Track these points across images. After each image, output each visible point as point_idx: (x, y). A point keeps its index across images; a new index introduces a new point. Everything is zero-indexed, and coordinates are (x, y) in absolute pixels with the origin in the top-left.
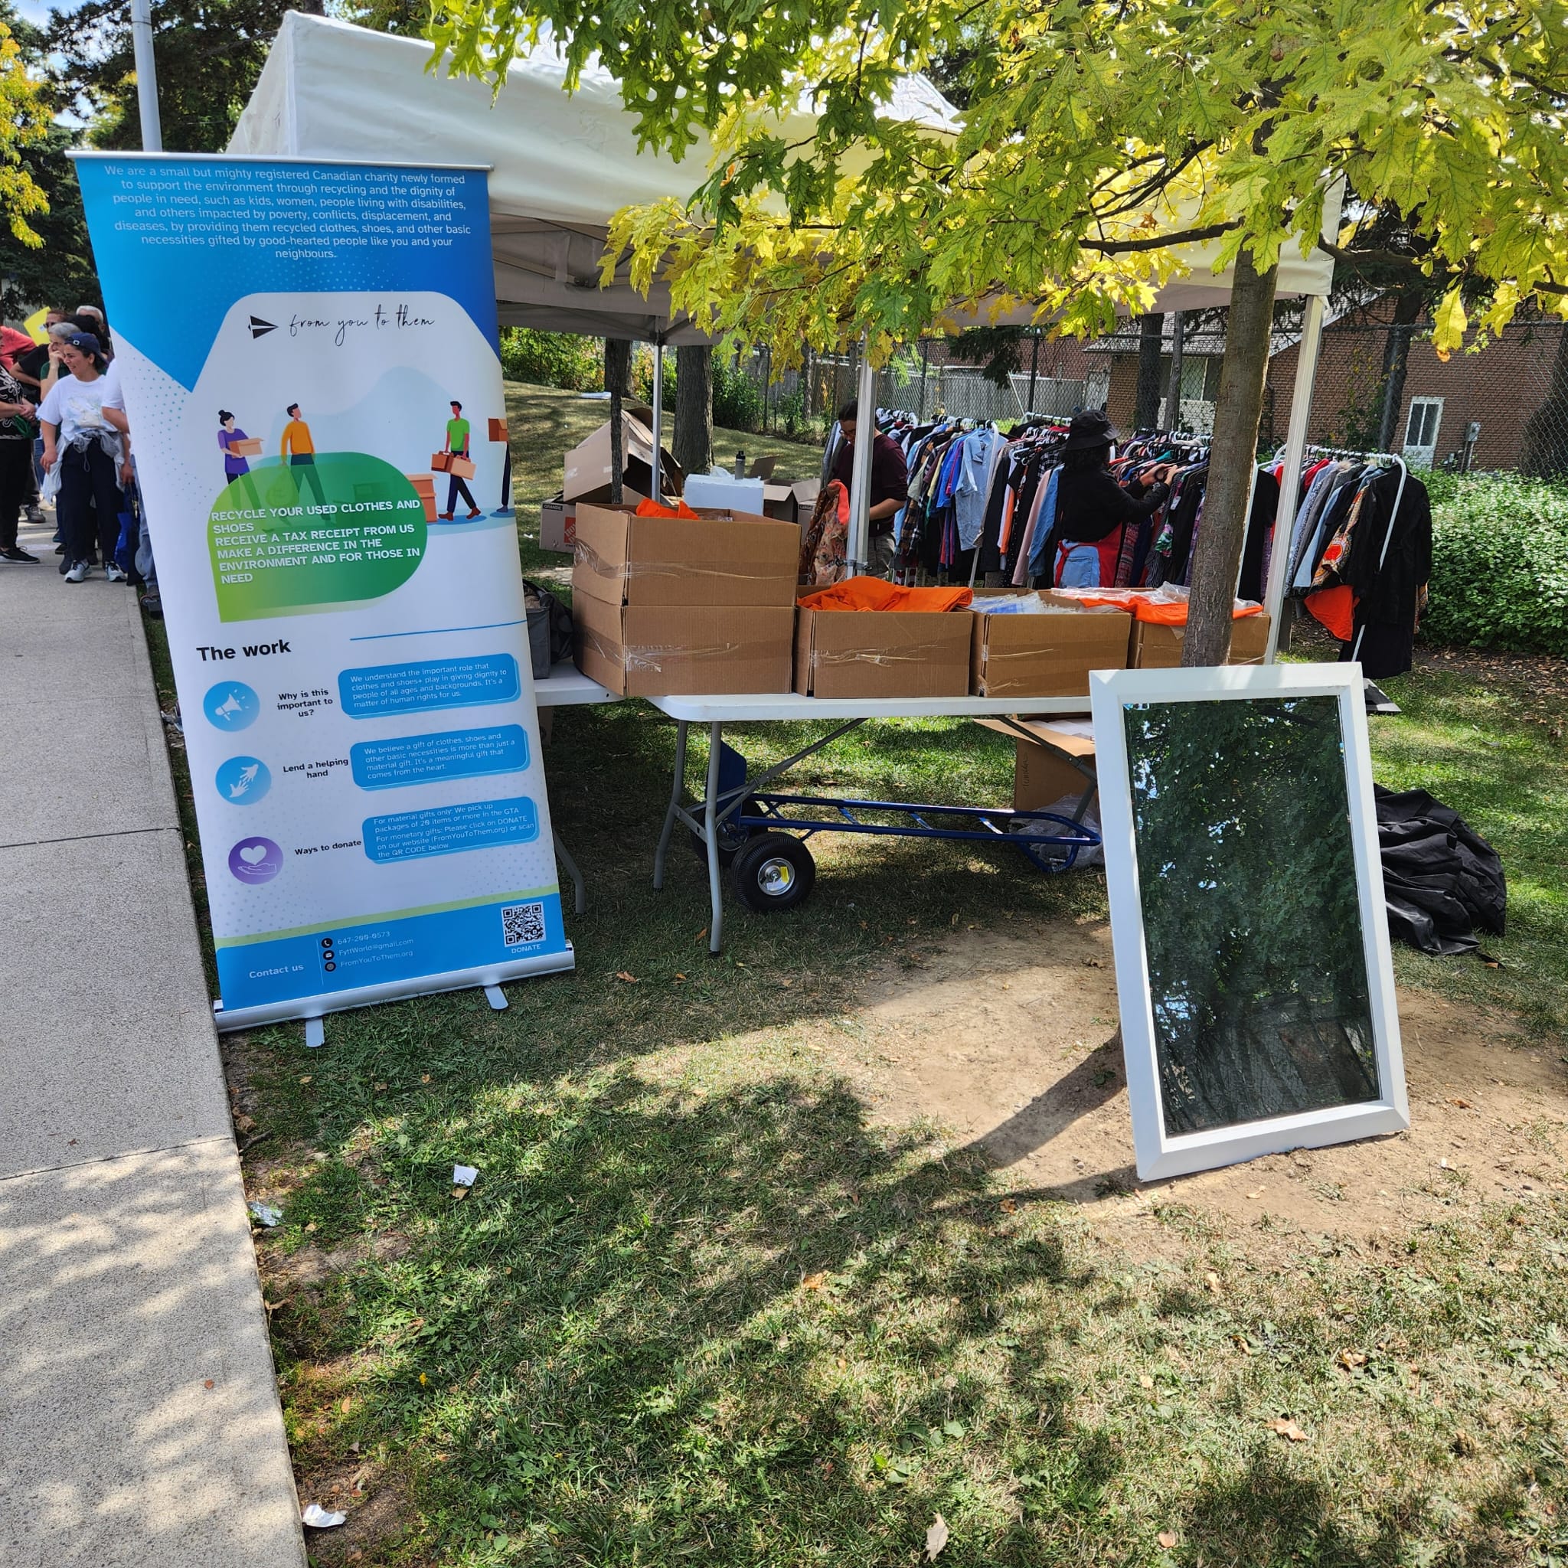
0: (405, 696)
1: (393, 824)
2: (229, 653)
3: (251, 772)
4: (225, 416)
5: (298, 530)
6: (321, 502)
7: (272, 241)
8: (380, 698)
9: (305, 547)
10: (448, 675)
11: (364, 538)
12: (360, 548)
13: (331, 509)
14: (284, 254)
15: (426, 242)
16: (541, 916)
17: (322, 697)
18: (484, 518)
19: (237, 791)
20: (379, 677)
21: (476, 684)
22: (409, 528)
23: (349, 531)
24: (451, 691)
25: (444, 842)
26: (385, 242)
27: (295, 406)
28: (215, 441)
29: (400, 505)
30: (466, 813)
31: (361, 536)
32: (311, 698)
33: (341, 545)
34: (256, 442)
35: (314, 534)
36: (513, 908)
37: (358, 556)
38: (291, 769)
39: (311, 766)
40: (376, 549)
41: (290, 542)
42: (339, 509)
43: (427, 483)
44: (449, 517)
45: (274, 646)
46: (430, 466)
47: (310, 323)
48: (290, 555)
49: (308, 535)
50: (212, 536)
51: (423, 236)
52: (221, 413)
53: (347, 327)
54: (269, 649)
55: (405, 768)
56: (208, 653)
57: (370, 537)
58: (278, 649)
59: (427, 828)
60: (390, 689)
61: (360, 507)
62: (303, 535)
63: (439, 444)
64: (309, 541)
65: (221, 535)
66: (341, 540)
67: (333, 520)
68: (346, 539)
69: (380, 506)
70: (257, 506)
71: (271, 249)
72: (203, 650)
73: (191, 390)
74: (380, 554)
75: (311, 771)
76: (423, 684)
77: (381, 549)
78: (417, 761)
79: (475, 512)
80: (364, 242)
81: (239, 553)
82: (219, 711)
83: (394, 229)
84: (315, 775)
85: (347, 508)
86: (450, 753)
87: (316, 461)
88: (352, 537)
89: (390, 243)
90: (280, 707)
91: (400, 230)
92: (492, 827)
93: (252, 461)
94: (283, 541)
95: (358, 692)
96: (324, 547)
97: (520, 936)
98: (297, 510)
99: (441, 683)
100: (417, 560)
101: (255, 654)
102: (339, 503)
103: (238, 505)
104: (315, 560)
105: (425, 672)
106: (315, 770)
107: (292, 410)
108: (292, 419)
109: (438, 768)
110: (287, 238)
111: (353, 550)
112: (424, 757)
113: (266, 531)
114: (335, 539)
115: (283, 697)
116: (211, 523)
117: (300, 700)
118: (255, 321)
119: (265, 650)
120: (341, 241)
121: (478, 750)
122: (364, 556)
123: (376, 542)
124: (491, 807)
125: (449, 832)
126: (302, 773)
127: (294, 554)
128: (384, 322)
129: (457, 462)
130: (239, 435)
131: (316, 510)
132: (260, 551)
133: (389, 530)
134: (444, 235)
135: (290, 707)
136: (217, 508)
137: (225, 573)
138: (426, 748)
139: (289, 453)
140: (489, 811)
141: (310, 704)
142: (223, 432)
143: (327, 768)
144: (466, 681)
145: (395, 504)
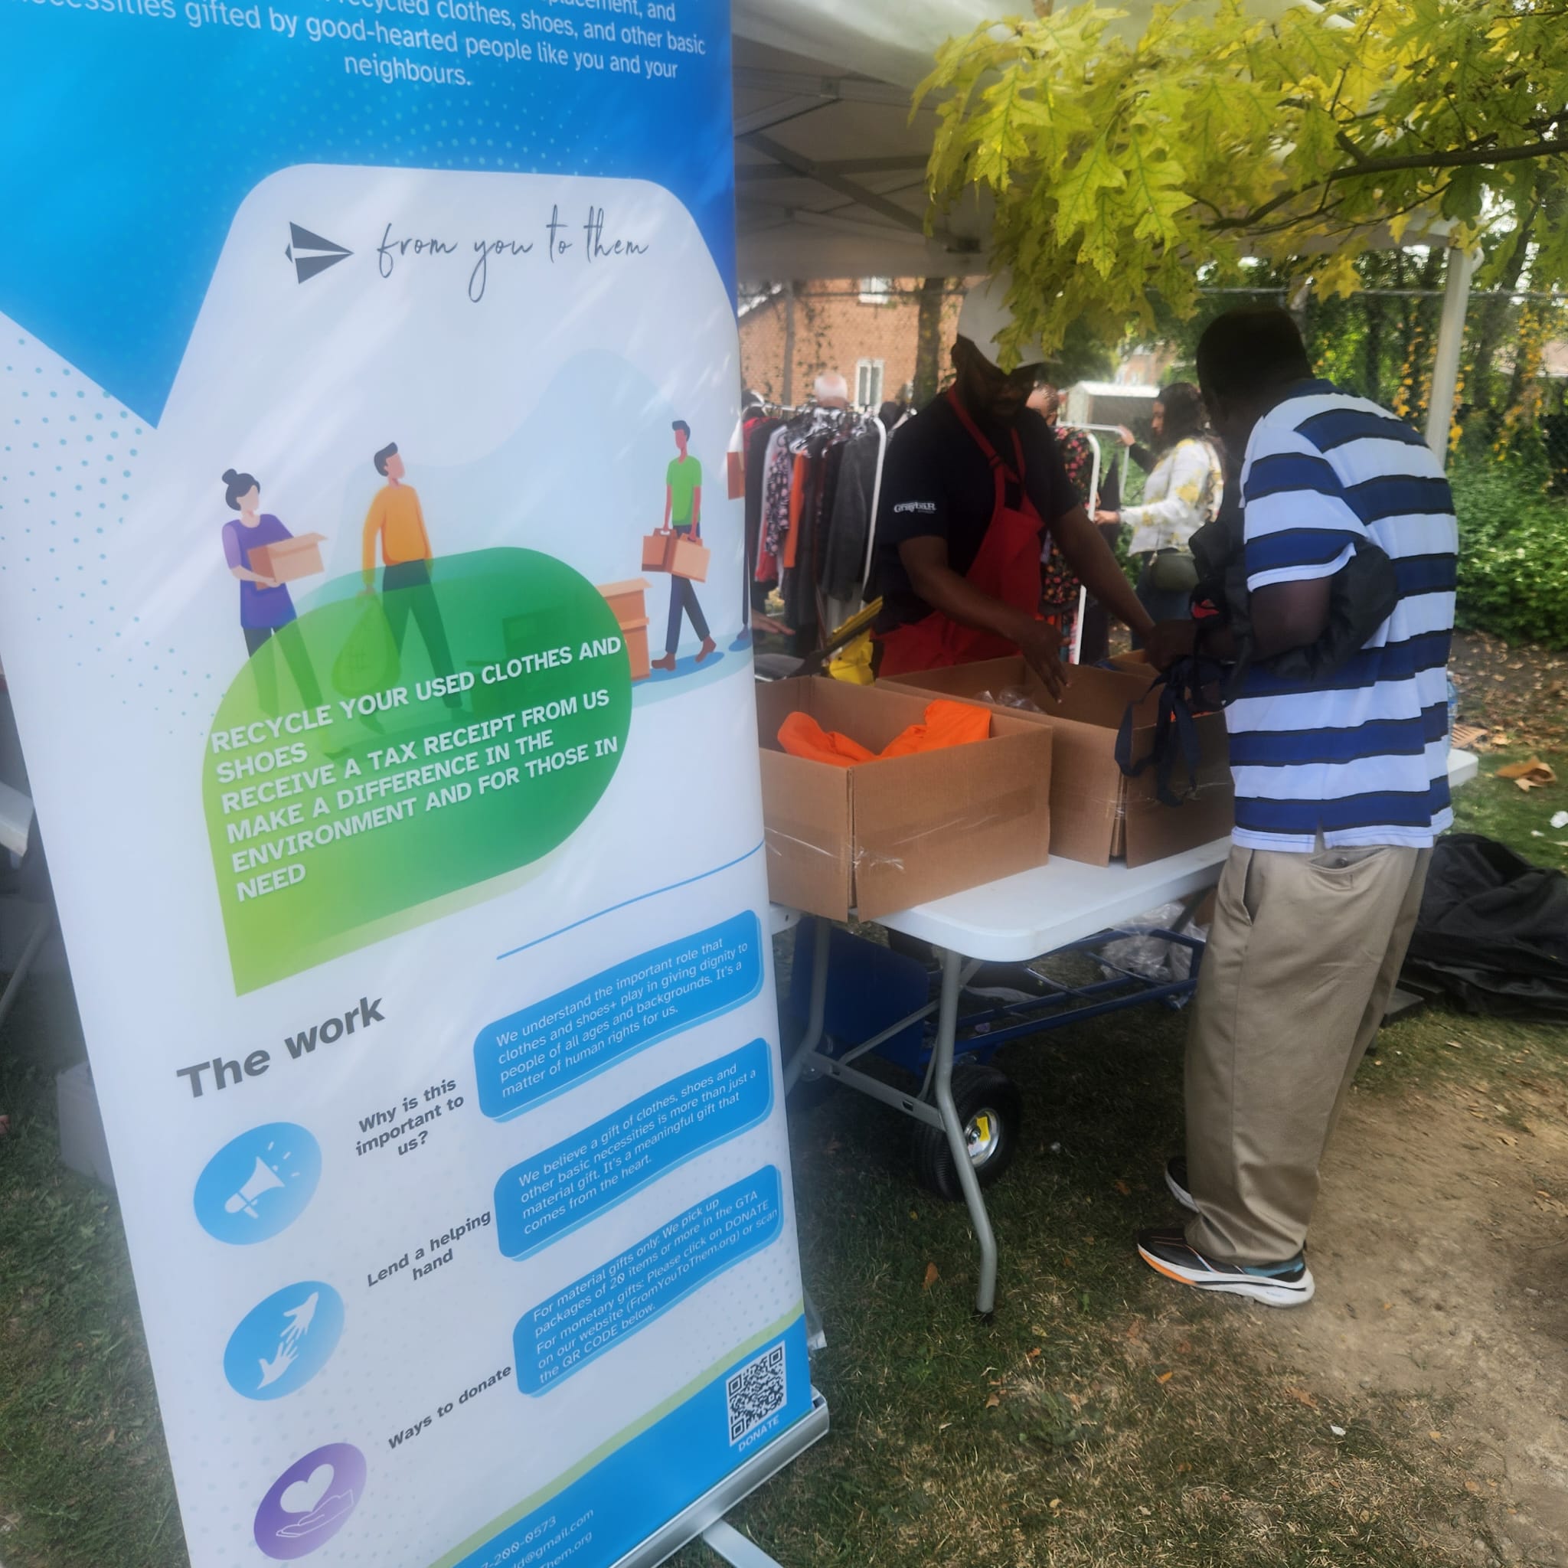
0: (589, 1043)
1: (568, 1305)
2: (256, 1063)
3: (303, 1315)
4: (239, 485)
5: (396, 741)
6: (442, 667)
7: (336, 29)
8: (549, 1063)
9: (412, 777)
10: (657, 977)
11: (524, 732)
12: (517, 759)
13: (462, 681)
14: (363, 65)
15: (633, 65)
16: (782, 1368)
17: (441, 1100)
18: (720, 656)
19: (271, 1371)
20: (546, 1021)
21: (705, 981)
22: (600, 698)
23: (495, 725)
24: (663, 1006)
25: (644, 1305)
26: (562, 56)
27: (392, 449)
28: (214, 550)
29: (585, 651)
30: (681, 1231)
31: (520, 731)
32: (423, 1107)
33: (481, 759)
34: (311, 544)
35: (430, 744)
36: (742, 1371)
37: (511, 775)
38: (382, 1276)
39: (421, 1253)
40: (542, 753)
41: (385, 771)
42: (478, 677)
43: (633, 601)
44: (668, 665)
45: (349, 1017)
46: (639, 561)
47: (419, 247)
48: (384, 802)
49: (419, 747)
50: (213, 788)
51: (630, 50)
52: (230, 477)
53: (492, 256)
54: (343, 1025)
55: (588, 1187)
56: (208, 1077)
57: (534, 729)
58: (358, 1020)
59: (621, 1288)
60: (564, 1038)
61: (515, 668)
62: (408, 751)
63: (654, 517)
64: (422, 760)
65: (235, 785)
66: (480, 746)
67: (467, 705)
68: (491, 742)
69: (548, 659)
70: (312, 699)
71: (335, 48)
72: (193, 1073)
73: (154, 421)
74: (550, 764)
75: (421, 1264)
76: (619, 1010)
77: (549, 751)
78: (607, 1167)
79: (709, 645)
80: (524, 52)
81: (275, 819)
82: (233, 1205)
83: (579, 28)
84: (429, 1268)
85: (494, 674)
86: (659, 1128)
87: (436, 577)
88: (502, 737)
89: (571, 60)
90: (361, 1149)
91: (591, 31)
92: (717, 1241)
93: (302, 591)
94: (369, 773)
95: (509, 1065)
96: (448, 769)
97: (750, 1414)
98: (397, 695)
99: (648, 996)
100: (612, 760)
101: (310, 1047)
102: (475, 665)
103: (270, 706)
104: (433, 801)
105: (620, 985)
106: (429, 1257)
107: (385, 458)
108: (383, 481)
109: (640, 1164)
110: (370, 26)
111: (503, 765)
112: (616, 1154)
113: (333, 757)
114: (470, 748)
115: (366, 1124)
116: (212, 758)
117: (401, 1118)
118: (301, 237)
119: (331, 1031)
120: (482, 46)
121: (701, 1105)
122: (524, 771)
123: (543, 740)
124: (713, 1205)
125: (654, 1281)
126: (407, 1271)
127: (392, 797)
128: (563, 247)
129: (683, 546)
130: (272, 529)
131: (432, 688)
132: (321, 806)
133: (567, 707)
134: (664, 54)
135: (381, 1141)
136: (223, 720)
137: (245, 876)
138: (623, 1134)
139: (380, 564)
140: (712, 1213)
141: (421, 1120)
142: (236, 524)
143: (452, 1244)
144: (687, 980)
145: (575, 652)
